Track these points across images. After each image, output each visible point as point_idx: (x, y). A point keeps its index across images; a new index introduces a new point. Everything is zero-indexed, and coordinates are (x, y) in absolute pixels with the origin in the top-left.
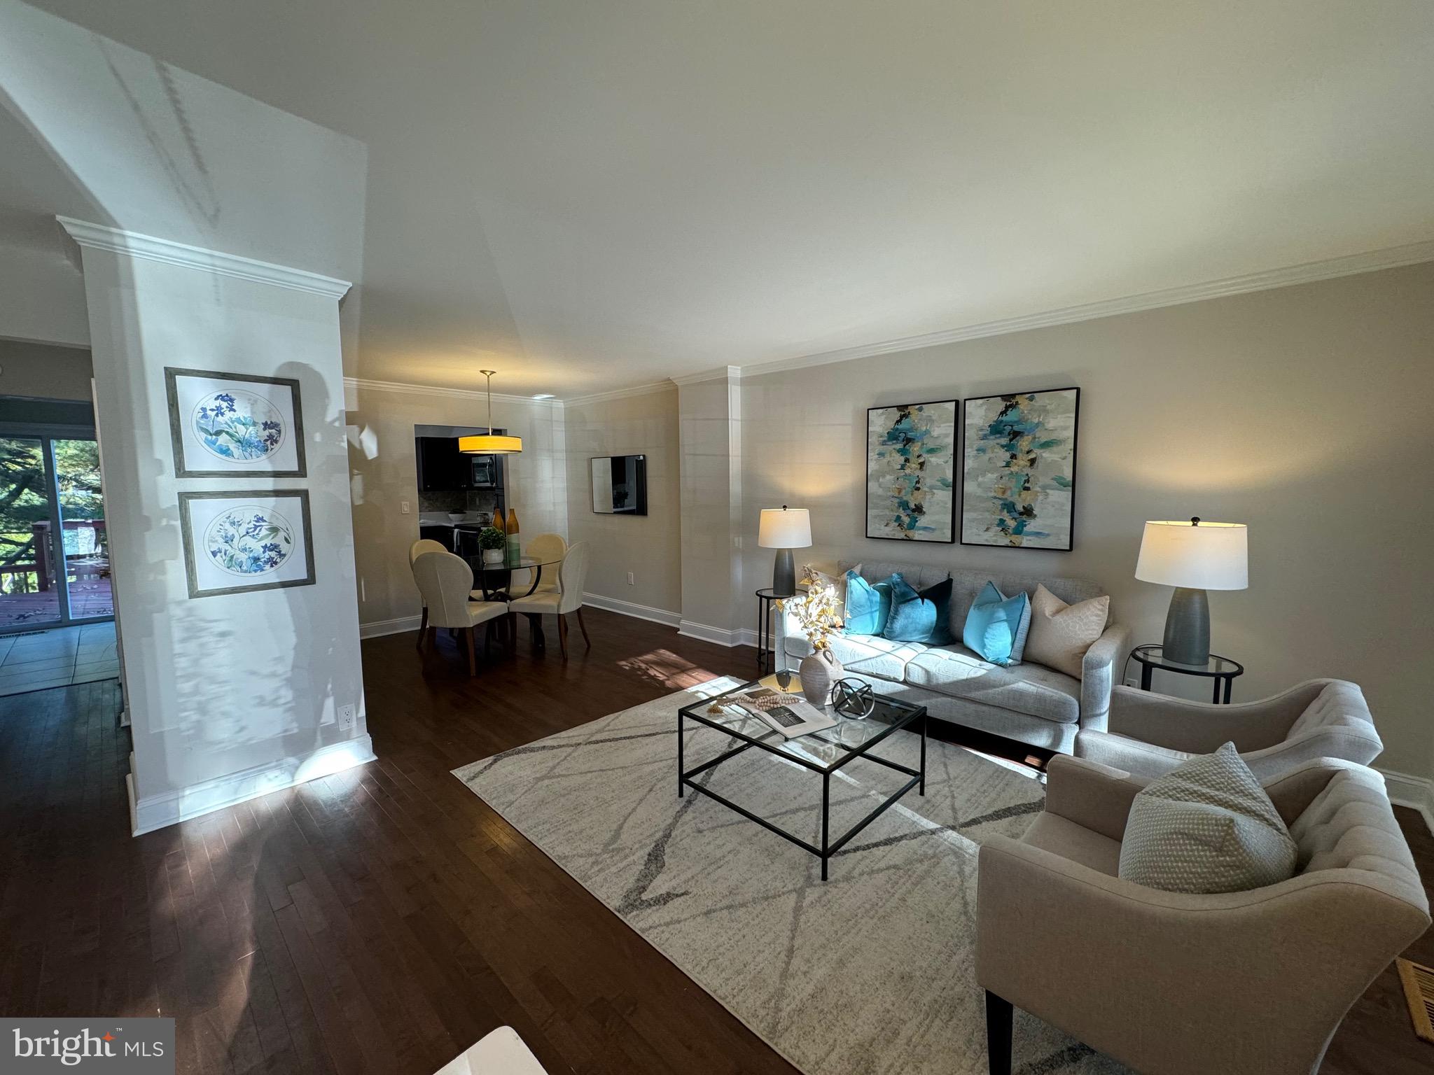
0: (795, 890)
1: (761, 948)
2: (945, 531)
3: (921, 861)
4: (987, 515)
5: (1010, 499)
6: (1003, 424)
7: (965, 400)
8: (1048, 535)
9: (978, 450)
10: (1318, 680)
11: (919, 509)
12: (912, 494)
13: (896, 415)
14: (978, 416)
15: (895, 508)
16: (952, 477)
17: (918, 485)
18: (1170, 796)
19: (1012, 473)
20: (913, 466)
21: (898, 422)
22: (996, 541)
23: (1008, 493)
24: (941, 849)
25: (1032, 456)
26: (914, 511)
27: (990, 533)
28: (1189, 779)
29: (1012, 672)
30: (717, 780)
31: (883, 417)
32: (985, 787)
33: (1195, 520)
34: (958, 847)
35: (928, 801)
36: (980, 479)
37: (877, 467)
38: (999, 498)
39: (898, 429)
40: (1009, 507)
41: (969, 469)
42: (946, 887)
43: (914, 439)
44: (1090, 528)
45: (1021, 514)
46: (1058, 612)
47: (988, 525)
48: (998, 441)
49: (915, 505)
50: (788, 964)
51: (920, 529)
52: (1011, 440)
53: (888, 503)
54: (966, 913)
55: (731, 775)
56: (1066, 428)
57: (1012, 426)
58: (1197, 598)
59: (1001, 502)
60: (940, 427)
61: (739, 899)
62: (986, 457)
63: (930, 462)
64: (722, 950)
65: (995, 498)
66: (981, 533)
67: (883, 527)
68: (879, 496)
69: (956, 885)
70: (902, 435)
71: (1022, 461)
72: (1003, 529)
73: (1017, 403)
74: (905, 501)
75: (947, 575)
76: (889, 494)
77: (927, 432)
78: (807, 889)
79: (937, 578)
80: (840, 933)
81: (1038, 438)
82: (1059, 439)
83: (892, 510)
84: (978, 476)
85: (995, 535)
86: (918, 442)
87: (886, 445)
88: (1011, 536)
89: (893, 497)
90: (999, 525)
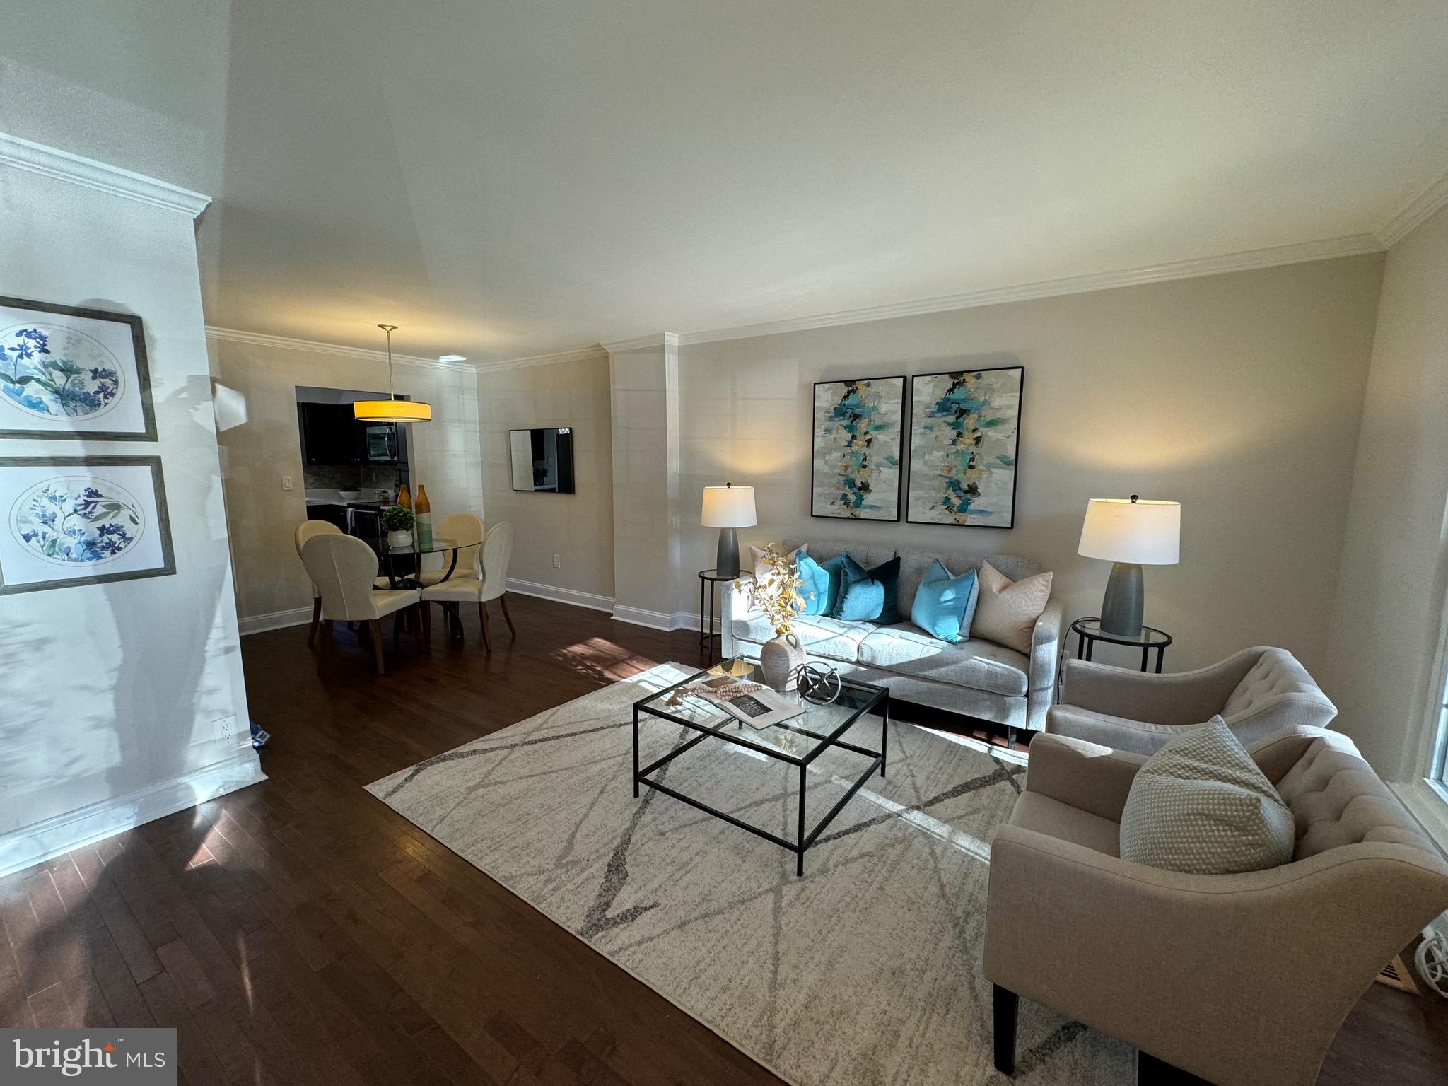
0: (771, 890)
1: (745, 959)
2: (891, 509)
3: (893, 846)
4: (933, 493)
5: (956, 478)
6: (949, 403)
7: (913, 376)
8: (992, 513)
9: (926, 428)
10: (1255, 648)
11: (865, 487)
12: (859, 472)
13: (844, 390)
14: (926, 393)
15: (841, 486)
16: (899, 455)
17: (864, 463)
18: (1171, 774)
19: (958, 451)
20: (860, 443)
21: (846, 397)
22: (941, 519)
23: (954, 471)
24: (910, 830)
25: (978, 434)
26: (860, 489)
27: (935, 512)
28: (1186, 754)
29: (962, 649)
30: (673, 775)
31: (831, 392)
32: (941, 764)
33: (1134, 498)
34: (926, 829)
35: (890, 782)
36: (927, 457)
37: (823, 444)
38: (945, 477)
39: (845, 404)
40: (955, 485)
41: (916, 447)
42: (921, 870)
43: (861, 416)
44: (1031, 507)
45: (966, 492)
46: (1004, 588)
47: (934, 503)
48: (944, 419)
49: (862, 483)
50: (775, 972)
51: (866, 507)
52: (957, 418)
53: (834, 481)
54: (944, 896)
55: (688, 769)
56: (1009, 407)
57: (959, 404)
58: (1133, 573)
59: (947, 480)
60: (889, 403)
61: (714, 906)
62: (933, 435)
63: (877, 439)
64: (702, 966)
65: (941, 476)
66: (927, 511)
67: (828, 506)
68: (825, 474)
69: (930, 867)
70: (850, 411)
71: (968, 439)
72: (948, 507)
73: (964, 380)
74: (852, 479)
75: (893, 553)
76: (836, 471)
77: (875, 409)
78: (784, 887)
79: (884, 557)
80: (824, 932)
81: (984, 416)
82: (1004, 418)
83: (838, 488)
84: (925, 454)
85: (940, 513)
86: (865, 418)
87: (833, 421)
88: (955, 513)
89: (839, 475)
90: (944, 503)
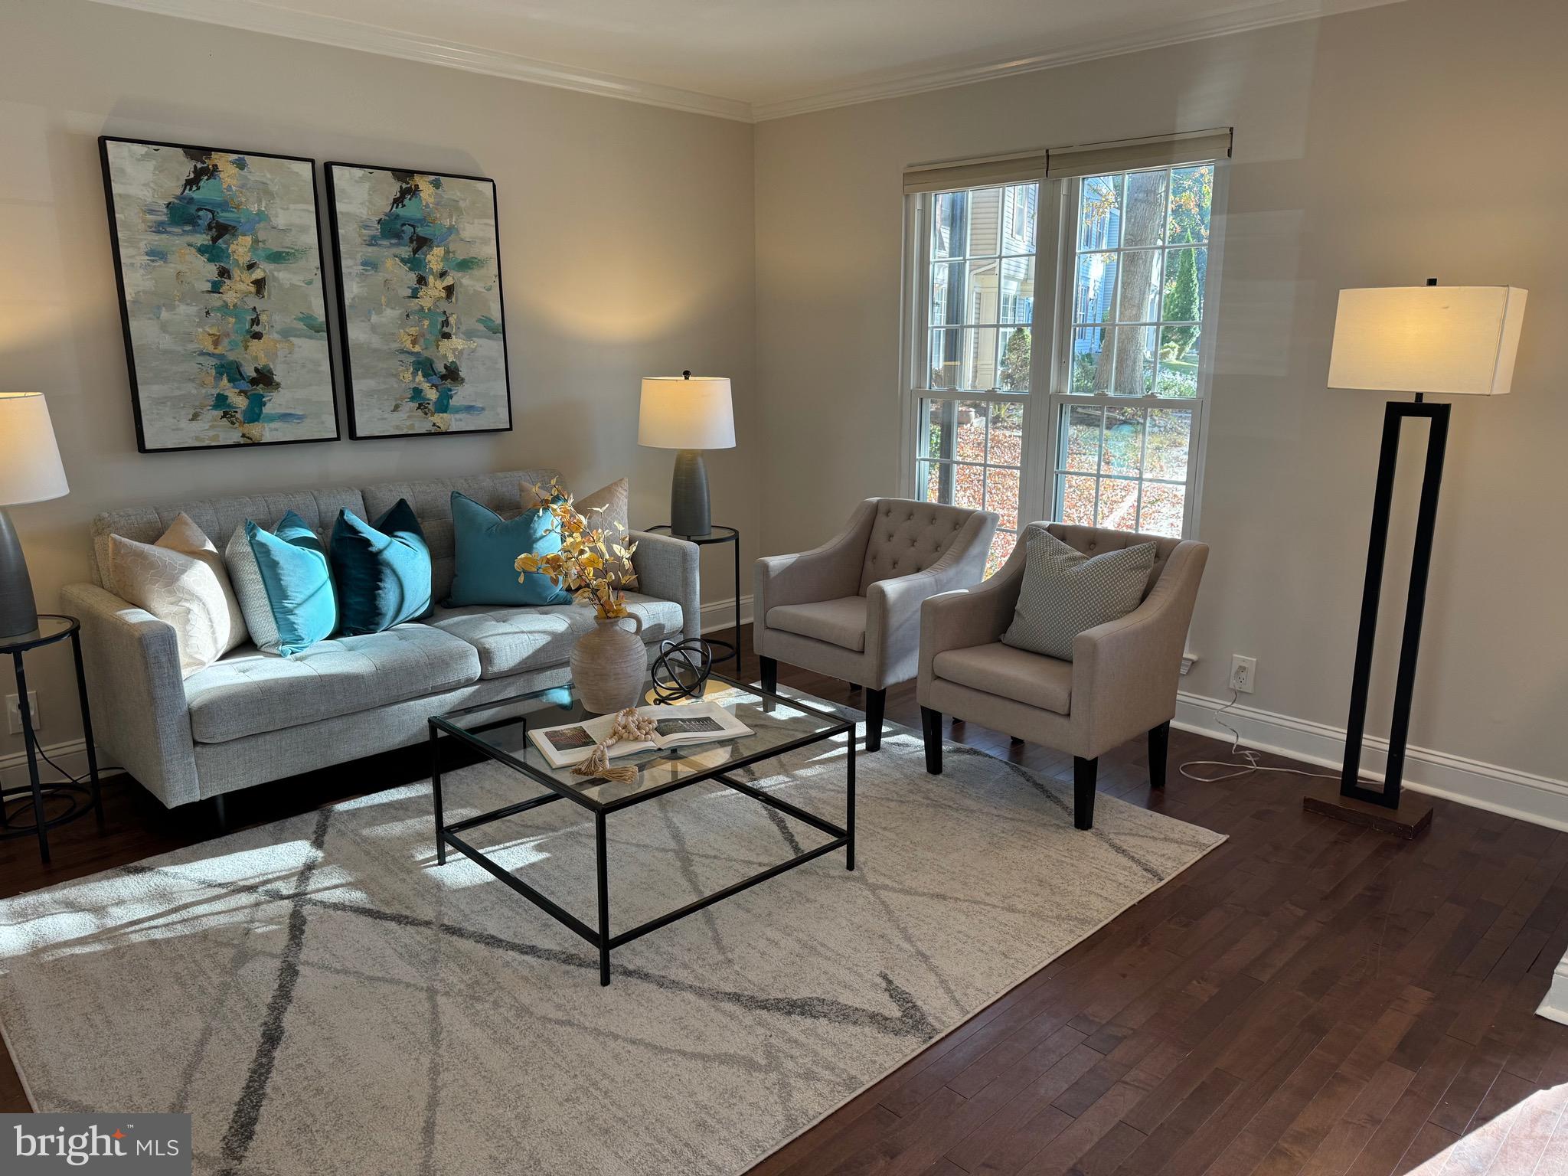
2: (321, 418)
4: (395, 382)
5: (425, 354)
6: (399, 223)
7: (330, 164)
8: (483, 409)
9: (363, 264)
11: (264, 378)
12: (245, 348)
13: (184, 165)
14: (357, 200)
15: (210, 380)
16: (322, 314)
17: (256, 328)
19: (421, 309)
20: (240, 285)
21: (191, 183)
22: (412, 426)
23: (421, 343)
25: (447, 282)
27: (401, 415)
31: (148, 164)
36: (373, 318)
37: (149, 285)
38: (408, 353)
39: (192, 199)
40: (426, 367)
41: (353, 299)
43: (234, 228)
47: (396, 400)
48: (394, 250)
49: (257, 370)
51: (272, 419)
52: (415, 251)
53: (191, 367)
56: (485, 241)
57: (413, 227)
59: (412, 359)
60: (288, 209)
62: (379, 278)
63: (275, 279)
65: (402, 352)
66: (387, 416)
67: (184, 424)
68: (164, 352)
70: (205, 215)
71: (435, 288)
72: (420, 405)
73: (416, 186)
74: (233, 362)
76: (191, 347)
77: (261, 216)
81: (454, 252)
82: (479, 258)
83: (203, 384)
84: (370, 312)
85: (409, 417)
86: (244, 235)
87: (166, 232)
88: (432, 415)
89: (202, 354)
90: (412, 399)
